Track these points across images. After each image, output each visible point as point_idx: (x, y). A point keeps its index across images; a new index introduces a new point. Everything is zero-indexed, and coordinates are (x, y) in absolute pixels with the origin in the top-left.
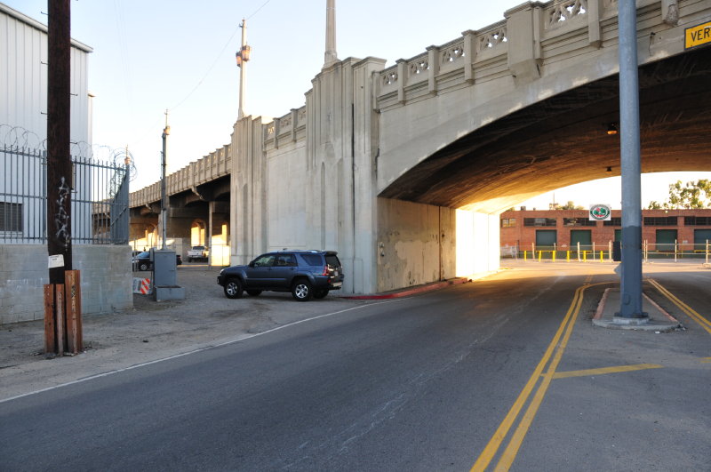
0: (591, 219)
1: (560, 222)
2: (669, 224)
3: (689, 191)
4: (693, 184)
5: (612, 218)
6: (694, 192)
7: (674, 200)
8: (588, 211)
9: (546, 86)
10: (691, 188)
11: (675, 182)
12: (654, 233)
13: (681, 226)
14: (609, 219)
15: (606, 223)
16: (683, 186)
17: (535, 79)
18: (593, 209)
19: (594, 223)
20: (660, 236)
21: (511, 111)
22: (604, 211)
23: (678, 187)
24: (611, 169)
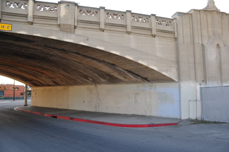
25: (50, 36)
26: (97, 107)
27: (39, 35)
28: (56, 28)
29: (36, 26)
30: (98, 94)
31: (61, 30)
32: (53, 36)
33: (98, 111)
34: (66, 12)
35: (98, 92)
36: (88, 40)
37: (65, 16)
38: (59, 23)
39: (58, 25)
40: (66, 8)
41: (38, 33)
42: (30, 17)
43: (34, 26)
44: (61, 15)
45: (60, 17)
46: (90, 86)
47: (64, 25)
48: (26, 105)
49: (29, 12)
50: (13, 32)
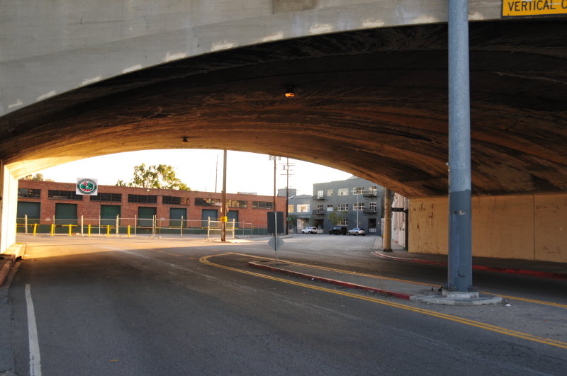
0: (78, 193)
1: (44, 194)
2: (149, 202)
3: (151, 173)
4: (154, 167)
5: (99, 194)
6: (155, 175)
7: (137, 180)
8: (74, 185)
9: (323, 19)
10: (153, 171)
11: (139, 165)
12: (137, 209)
13: (159, 205)
14: (95, 194)
15: (93, 198)
16: (146, 169)
17: (306, 8)
18: (80, 182)
19: (80, 197)
20: (141, 212)
21: (265, 40)
22: (91, 186)
23: (142, 169)
24: (187, 139)
48: (388, 250)
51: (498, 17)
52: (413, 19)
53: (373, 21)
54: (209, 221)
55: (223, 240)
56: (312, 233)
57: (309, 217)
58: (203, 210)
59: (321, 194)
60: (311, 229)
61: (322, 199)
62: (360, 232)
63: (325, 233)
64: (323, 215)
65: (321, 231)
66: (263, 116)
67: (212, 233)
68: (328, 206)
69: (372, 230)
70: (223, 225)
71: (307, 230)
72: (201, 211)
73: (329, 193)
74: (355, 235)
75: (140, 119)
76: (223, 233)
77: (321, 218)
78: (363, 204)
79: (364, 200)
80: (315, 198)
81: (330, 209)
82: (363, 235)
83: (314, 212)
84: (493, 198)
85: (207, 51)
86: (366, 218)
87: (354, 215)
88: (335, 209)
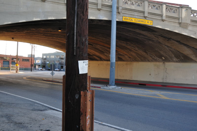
24: (14, 38)
25: (175, 30)
26: (165, 78)
27: (168, 29)
28: (178, 25)
29: (166, 23)
30: (166, 69)
31: (180, 26)
32: (176, 30)
33: (165, 82)
34: (186, 14)
35: (166, 68)
36: (195, 34)
37: (185, 17)
38: (180, 22)
39: (179, 23)
40: (186, 11)
41: (168, 28)
42: (165, 16)
43: (165, 23)
44: (182, 16)
45: (181, 17)
46: (158, 63)
47: (184, 23)
49: (164, 13)
50: (153, 26)
51: (122, 21)
52: (102, 18)
53: (93, 17)
54: (11, 66)
55: (17, 72)
56: (42, 70)
57: (40, 65)
58: (3, 61)
59: (45, 57)
60: (41, 69)
61: (45, 59)
62: (58, 70)
63: (46, 70)
64: (45, 64)
65: (45, 69)
66: (45, 35)
67: (12, 69)
68: (47, 61)
69: (62, 69)
70: (16, 67)
71: (40, 69)
72: (3, 62)
73: (48, 57)
74: (56, 71)
75: (4, 32)
76: (17, 70)
77: (45, 65)
78: (59, 61)
79: (59, 60)
80: (43, 58)
81: (48, 62)
82: (59, 71)
83: (42, 63)
84: (107, 62)
85: (47, 19)
86: (60, 66)
87: (56, 64)
88: (50, 62)
